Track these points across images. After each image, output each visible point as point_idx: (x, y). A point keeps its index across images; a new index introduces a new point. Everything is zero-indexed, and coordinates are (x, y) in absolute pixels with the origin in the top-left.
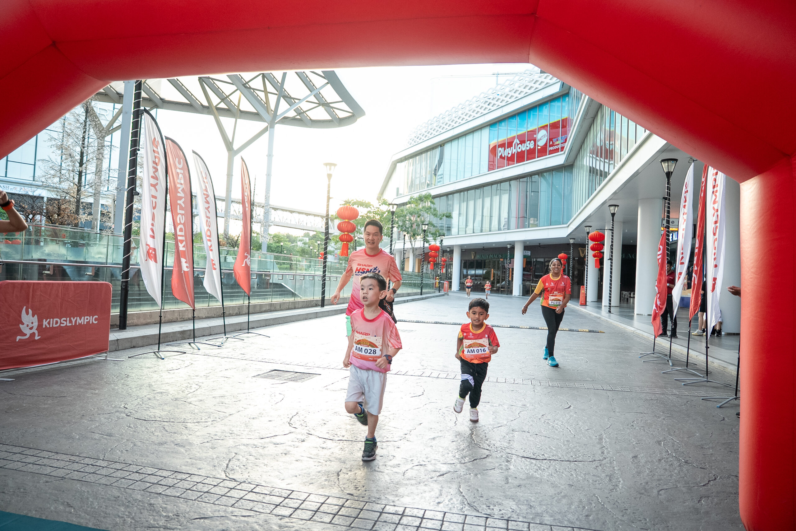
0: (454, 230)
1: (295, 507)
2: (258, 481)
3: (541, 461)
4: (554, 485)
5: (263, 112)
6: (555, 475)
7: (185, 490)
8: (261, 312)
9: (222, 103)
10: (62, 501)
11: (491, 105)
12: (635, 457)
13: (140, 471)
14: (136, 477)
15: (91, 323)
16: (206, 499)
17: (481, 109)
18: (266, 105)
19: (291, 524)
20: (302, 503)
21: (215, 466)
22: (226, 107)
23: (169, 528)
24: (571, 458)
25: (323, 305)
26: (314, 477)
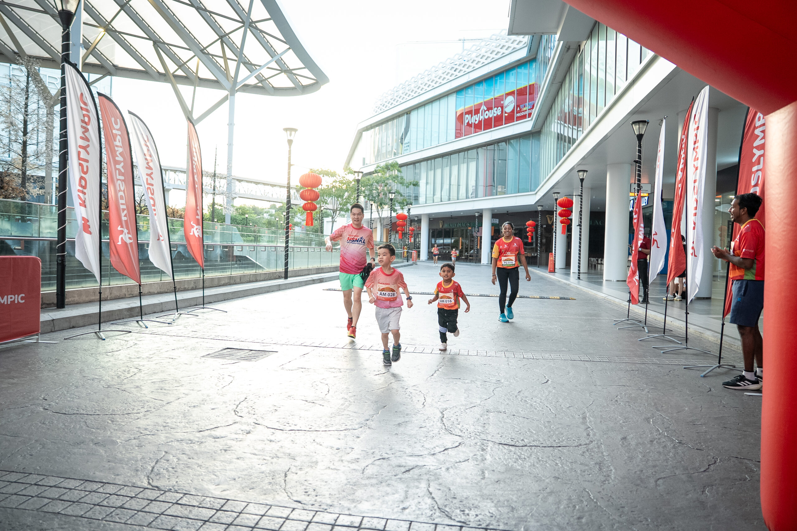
0: (422, 199)
3: (520, 448)
4: (538, 479)
5: (222, 80)
6: (537, 466)
9: (180, 70)
11: (458, 71)
12: (624, 438)
15: (16, 302)
17: (447, 75)
18: (225, 72)
22: (184, 74)
24: (554, 443)
25: (286, 277)
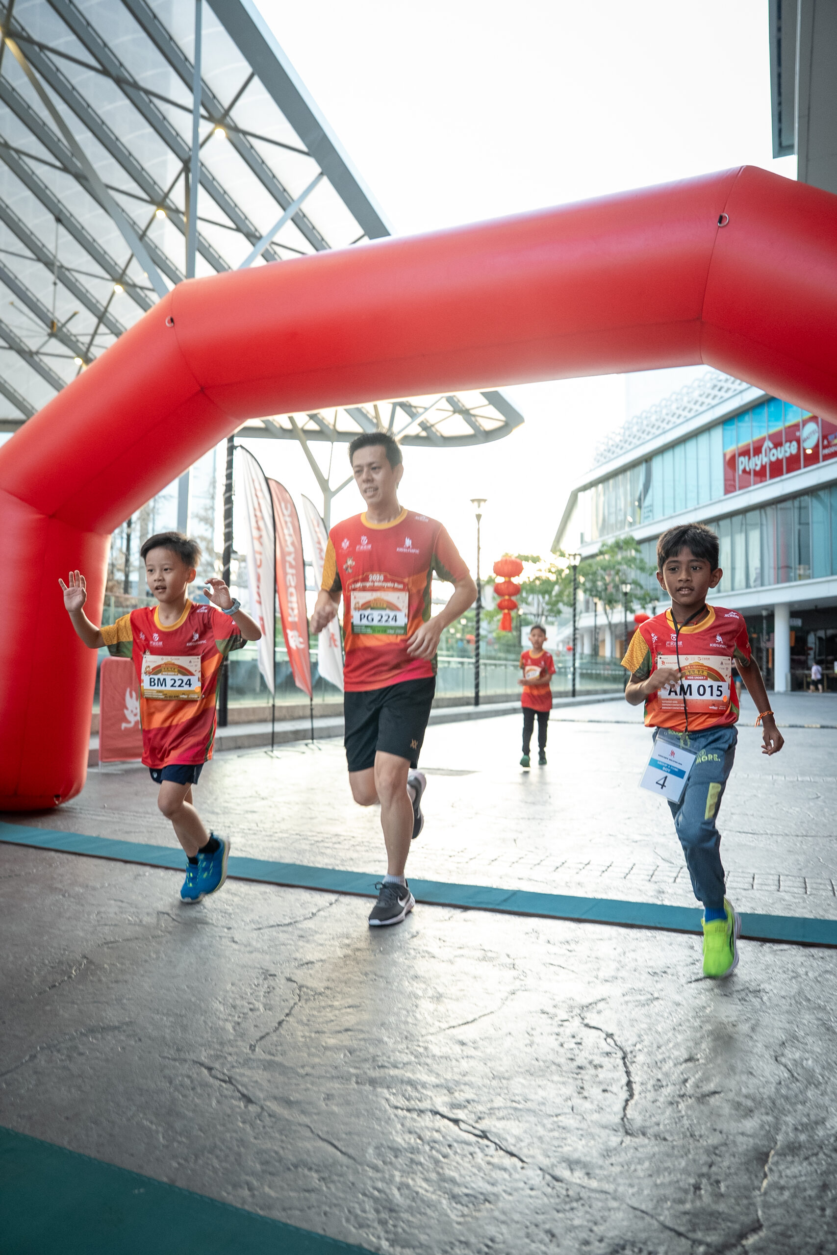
9: (312, 422)
11: (723, 390)
17: (707, 398)
22: (317, 429)
25: (477, 703)
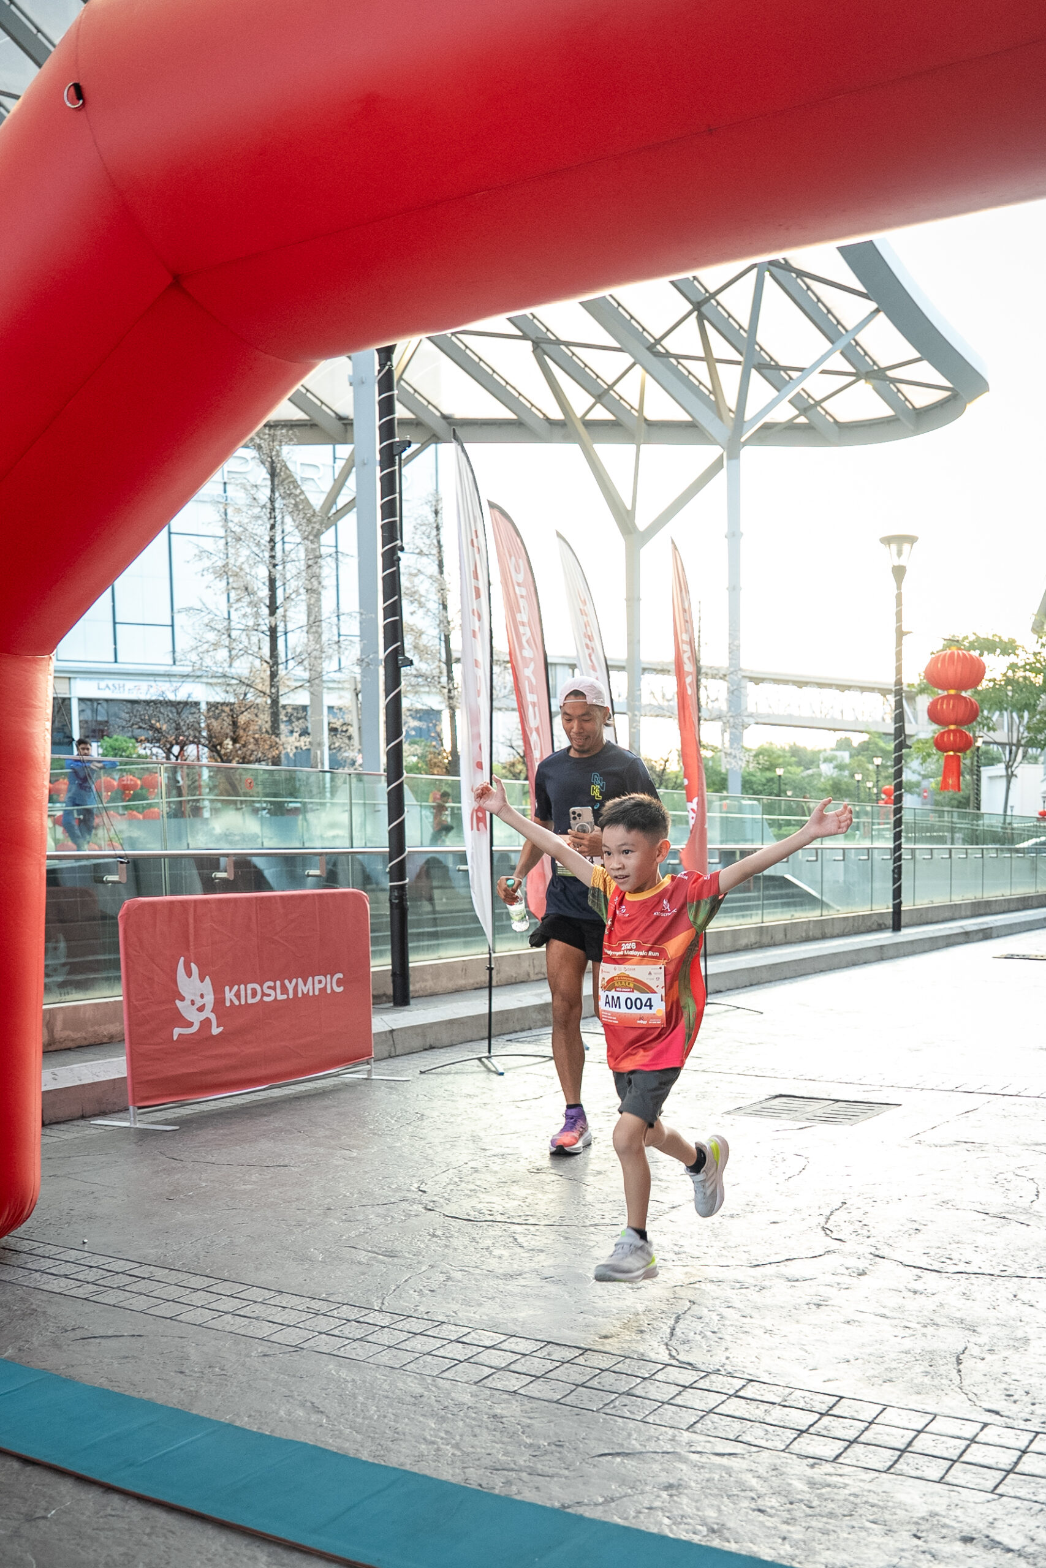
1: (847, 1438)
2: (752, 1371)
7: (574, 1387)
8: (736, 951)
9: (598, 406)
10: (300, 1398)
13: (464, 1339)
14: (457, 1351)
16: (625, 1409)
18: (712, 397)
19: (839, 1479)
20: (867, 1429)
21: (642, 1332)
22: (611, 417)
23: (540, 1472)
25: (897, 927)
26: (894, 1365)
